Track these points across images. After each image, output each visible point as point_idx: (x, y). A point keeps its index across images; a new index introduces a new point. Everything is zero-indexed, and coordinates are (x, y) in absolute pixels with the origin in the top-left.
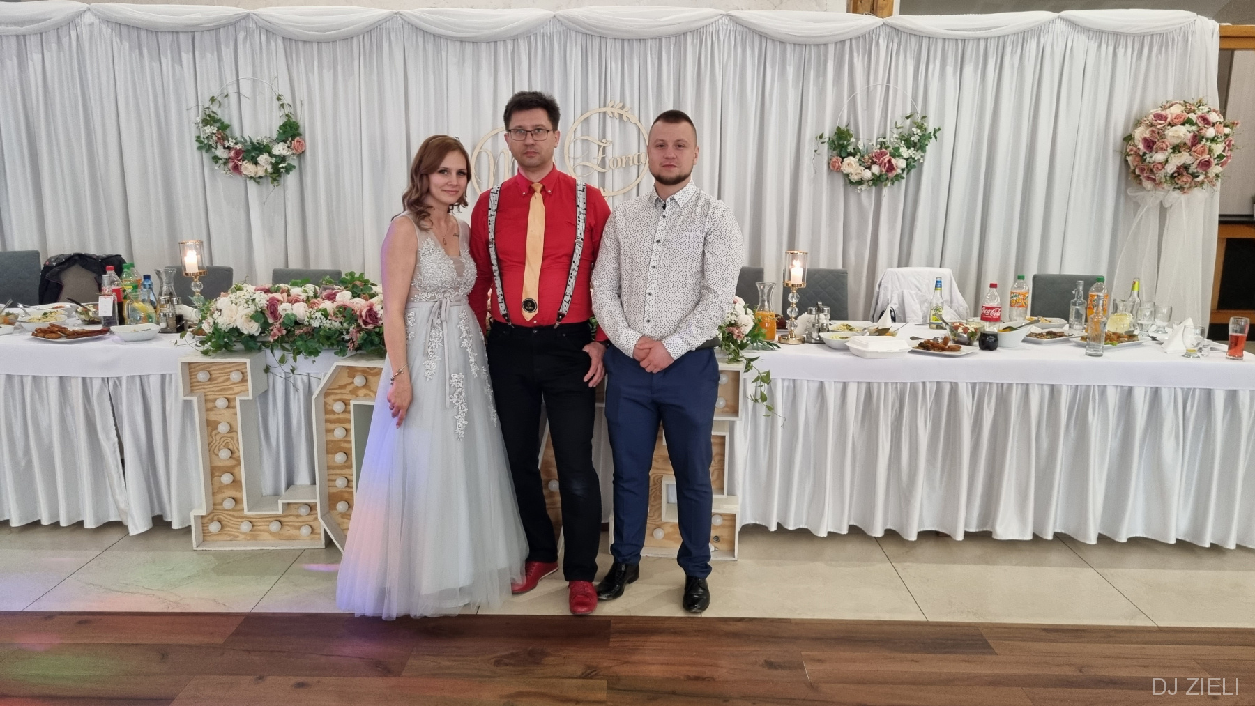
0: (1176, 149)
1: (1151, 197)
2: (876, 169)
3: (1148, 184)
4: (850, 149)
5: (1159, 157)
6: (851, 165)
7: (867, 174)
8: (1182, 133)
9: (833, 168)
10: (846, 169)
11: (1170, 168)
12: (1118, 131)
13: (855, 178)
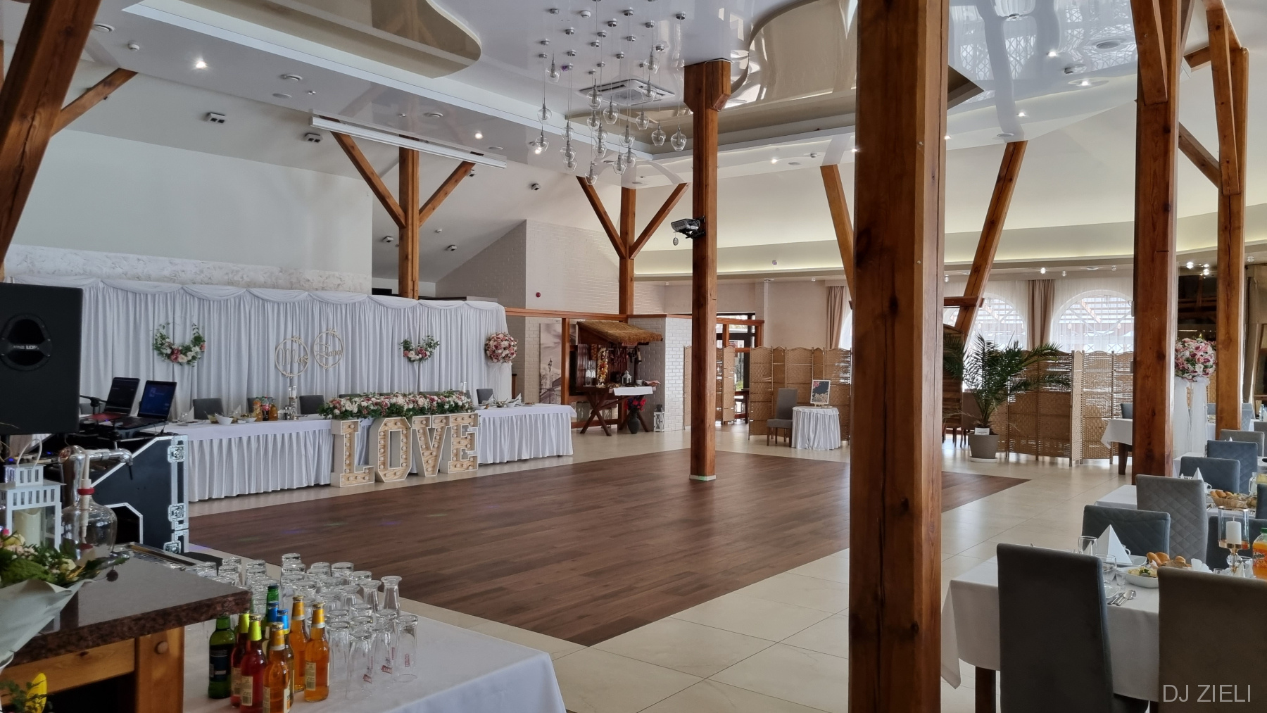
0: (505, 349)
1: (496, 365)
2: (420, 356)
3: (495, 361)
4: (411, 348)
5: (500, 351)
6: (412, 355)
7: (418, 357)
8: (505, 344)
9: (405, 355)
10: (410, 356)
11: (503, 355)
12: (483, 342)
13: (412, 359)
